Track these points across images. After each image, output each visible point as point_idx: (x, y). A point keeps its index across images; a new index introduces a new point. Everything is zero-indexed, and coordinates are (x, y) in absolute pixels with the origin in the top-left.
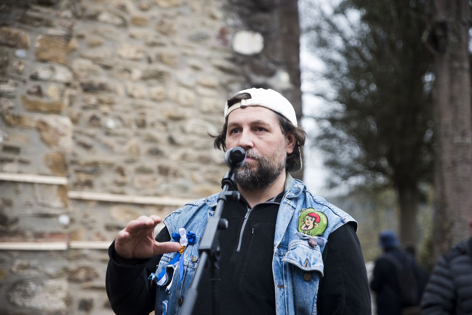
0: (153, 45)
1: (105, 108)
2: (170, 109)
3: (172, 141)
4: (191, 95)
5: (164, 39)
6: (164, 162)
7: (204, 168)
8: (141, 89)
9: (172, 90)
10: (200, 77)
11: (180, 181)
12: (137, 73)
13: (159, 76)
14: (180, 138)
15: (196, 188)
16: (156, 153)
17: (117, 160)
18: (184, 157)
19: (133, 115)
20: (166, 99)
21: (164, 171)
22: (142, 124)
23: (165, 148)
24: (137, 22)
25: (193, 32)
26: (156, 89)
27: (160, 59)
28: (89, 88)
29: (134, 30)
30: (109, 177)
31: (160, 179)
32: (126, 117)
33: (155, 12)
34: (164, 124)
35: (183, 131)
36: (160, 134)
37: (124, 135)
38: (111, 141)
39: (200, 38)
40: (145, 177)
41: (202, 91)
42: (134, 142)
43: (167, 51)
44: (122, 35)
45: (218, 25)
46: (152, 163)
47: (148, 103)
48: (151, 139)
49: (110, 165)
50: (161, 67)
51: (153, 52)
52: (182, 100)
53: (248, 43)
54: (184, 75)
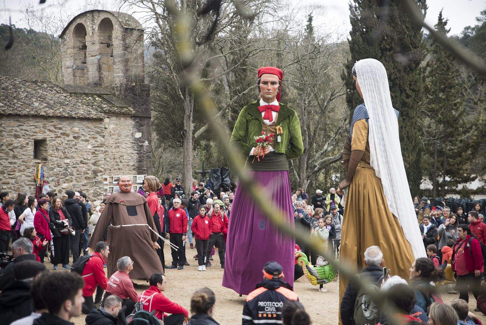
0: (117, 139)
1: (107, 156)
2: (120, 154)
3: (121, 162)
4: (125, 150)
5: (119, 138)
6: (119, 167)
7: (128, 167)
8: (114, 151)
9: (121, 149)
10: (127, 145)
11: (122, 171)
12: (113, 147)
13: (118, 147)
14: (123, 161)
15: (126, 172)
16: (118, 165)
17: (109, 167)
18: (123, 165)
19: (113, 157)
20: (120, 152)
21: (119, 169)
22: (114, 159)
24: (113, 135)
25: (126, 135)
26: (118, 150)
27: (118, 143)
29: (112, 137)
30: (108, 171)
31: (118, 171)
32: (111, 157)
33: (117, 131)
34: (119, 158)
35: (123, 159)
36: (119, 161)
37: (111, 162)
38: (108, 163)
39: (127, 136)
40: (115, 171)
41: (127, 149)
42: (113, 163)
43: (120, 140)
44: (110, 138)
45: (132, 132)
46: (117, 167)
47: (116, 153)
48: (117, 162)
49: (108, 169)
50: (118, 145)
51: (117, 141)
52: (123, 152)
53: (138, 135)
54: (124, 146)
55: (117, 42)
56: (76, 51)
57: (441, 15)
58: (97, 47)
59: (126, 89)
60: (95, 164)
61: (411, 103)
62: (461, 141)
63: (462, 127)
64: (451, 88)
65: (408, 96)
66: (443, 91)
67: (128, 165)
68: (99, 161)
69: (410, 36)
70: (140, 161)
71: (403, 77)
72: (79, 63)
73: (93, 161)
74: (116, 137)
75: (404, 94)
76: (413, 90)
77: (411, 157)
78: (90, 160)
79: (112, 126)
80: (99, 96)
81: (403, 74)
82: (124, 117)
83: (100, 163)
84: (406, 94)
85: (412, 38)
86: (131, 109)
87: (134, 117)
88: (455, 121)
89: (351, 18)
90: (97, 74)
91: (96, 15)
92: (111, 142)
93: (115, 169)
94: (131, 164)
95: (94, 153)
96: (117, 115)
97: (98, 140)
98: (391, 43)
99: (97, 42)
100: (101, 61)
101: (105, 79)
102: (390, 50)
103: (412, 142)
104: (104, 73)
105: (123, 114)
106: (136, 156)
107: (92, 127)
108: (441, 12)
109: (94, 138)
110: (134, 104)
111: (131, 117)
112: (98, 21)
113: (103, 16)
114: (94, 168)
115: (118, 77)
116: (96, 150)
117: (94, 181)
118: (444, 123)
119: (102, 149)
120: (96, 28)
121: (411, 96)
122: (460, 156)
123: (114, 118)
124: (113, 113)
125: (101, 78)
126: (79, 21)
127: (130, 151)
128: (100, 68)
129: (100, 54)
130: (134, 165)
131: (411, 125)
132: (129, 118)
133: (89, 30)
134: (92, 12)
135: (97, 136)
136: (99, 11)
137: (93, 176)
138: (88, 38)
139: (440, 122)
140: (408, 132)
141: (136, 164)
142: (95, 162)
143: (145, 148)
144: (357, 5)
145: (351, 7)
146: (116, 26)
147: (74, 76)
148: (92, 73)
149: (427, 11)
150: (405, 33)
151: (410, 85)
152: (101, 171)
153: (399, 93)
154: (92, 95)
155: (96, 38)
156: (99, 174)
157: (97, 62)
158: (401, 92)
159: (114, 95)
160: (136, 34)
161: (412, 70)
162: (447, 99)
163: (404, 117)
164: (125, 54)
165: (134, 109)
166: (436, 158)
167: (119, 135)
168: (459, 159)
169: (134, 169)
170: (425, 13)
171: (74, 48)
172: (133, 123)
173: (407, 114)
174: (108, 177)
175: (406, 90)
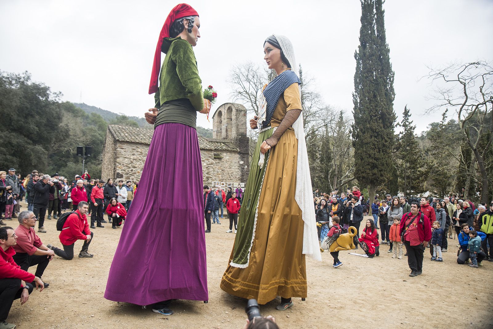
2: (232, 172)
4: (234, 170)
8: (228, 170)
10: (235, 168)
13: (231, 168)
14: (233, 175)
15: (234, 181)
17: (226, 178)
21: (231, 179)
22: (228, 174)
23: (231, 177)
24: (228, 162)
26: (230, 170)
28: (222, 170)
30: (225, 180)
36: (231, 175)
39: (236, 163)
43: (232, 165)
44: (226, 163)
45: (238, 161)
46: (229, 178)
51: (230, 165)
53: (242, 162)
54: (233, 167)
55: (234, 117)
56: (218, 124)
57: (406, 108)
58: (226, 120)
59: (236, 140)
60: (207, 173)
61: (388, 145)
62: (419, 171)
63: (419, 164)
64: (413, 144)
65: (386, 141)
66: (408, 146)
67: (236, 178)
68: (210, 172)
69: (386, 109)
70: (242, 176)
71: (383, 130)
72: (219, 129)
73: (207, 172)
74: (229, 163)
75: (384, 140)
76: (389, 138)
77: (388, 175)
78: (205, 171)
79: (227, 157)
80: (224, 143)
81: (383, 129)
82: (234, 153)
83: (211, 173)
84: (385, 140)
85: (387, 110)
86: (238, 149)
87: (239, 153)
88: (415, 161)
89: (353, 101)
90: (225, 133)
91: (226, 105)
92: (227, 165)
93: (228, 179)
94: (237, 177)
95: (207, 168)
96: (231, 152)
97: (209, 161)
98: (376, 112)
99: (226, 118)
100: (228, 127)
101: (229, 136)
102: (375, 116)
103: (389, 167)
104: (229, 133)
105: (233, 151)
106: (240, 173)
107: (207, 154)
108: (406, 106)
109: (207, 160)
110: (240, 147)
111: (238, 153)
112: (226, 108)
113: (228, 106)
114: (207, 175)
115: (233, 134)
116: (208, 166)
117: (207, 182)
118: (410, 162)
119: (212, 166)
120: (226, 111)
121: (388, 141)
122: (418, 179)
123: (229, 153)
124: (227, 150)
125: (227, 135)
126: (219, 110)
127: (237, 170)
128: (227, 131)
129: (227, 124)
130: (239, 178)
131: (388, 157)
132: (237, 154)
133: (223, 113)
134: (225, 104)
135: (210, 159)
136: (227, 103)
137: (206, 180)
138: (222, 117)
139: (407, 161)
140: (386, 161)
141: (240, 177)
142: (208, 173)
143: (245, 169)
144: (357, 94)
145: (353, 96)
146: (234, 110)
147: (217, 136)
148: (224, 134)
149: (395, 96)
150: (383, 107)
151: (387, 135)
152: (211, 178)
153: (381, 139)
154: (220, 143)
155: (226, 116)
156: (210, 179)
157: (225, 127)
158: (382, 139)
159: (232, 143)
160: (243, 113)
161: (388, 127)
162: (411, 149)
163: (384, 153)
164: (236, 122)
165: (240, 149)
166: (406, 180)
167: (231, 162)
168: (418, 180)
169: (239, 180)
170: (394, 97)
171: (217, 122)
172: (239, 156)
173: (386, 151)
174: (224, 183)
175: (385, 138)
